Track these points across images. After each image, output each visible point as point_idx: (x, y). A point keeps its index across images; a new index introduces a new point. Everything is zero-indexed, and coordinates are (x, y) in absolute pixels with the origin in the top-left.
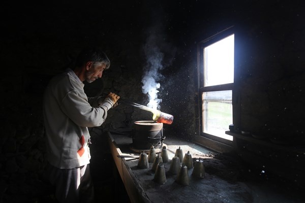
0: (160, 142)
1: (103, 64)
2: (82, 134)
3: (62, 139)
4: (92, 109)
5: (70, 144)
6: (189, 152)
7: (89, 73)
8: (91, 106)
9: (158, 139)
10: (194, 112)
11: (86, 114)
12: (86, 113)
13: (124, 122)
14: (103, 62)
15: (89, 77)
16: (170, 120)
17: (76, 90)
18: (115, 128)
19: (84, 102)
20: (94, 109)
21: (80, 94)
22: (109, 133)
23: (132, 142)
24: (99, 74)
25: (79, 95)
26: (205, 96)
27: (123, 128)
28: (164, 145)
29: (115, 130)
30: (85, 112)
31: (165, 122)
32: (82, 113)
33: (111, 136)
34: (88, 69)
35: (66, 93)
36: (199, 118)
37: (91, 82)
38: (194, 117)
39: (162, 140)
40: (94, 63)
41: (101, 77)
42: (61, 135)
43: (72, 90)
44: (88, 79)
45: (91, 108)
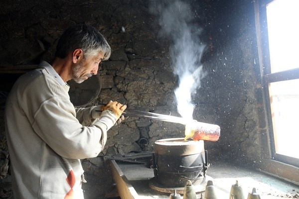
0: (202, 174)
1: (100, 52)
2: (71, 169)
3: (39, 178)
4: (83, 129)
5: (53, 187)
6: (254, 190)
7: (78, 67)
8: (81, 122)
9: (197, 169)
10: (256, 118)
11: (73, 137)
12: (73, 134)
13: (137, 142)
14: (99, 49)
15: (78, 74)
16: (215, 134)
17: (56, 97)
18: (123, 154)
19: (70, 117)
20: (86, 128)
21: (63, 104)
22: (114, 162)
23: (153, 176)
24: (93, 68)
25: (61, 105)
26: (274, 88)
27: (136, 152)
28: (208, 178)
29: (124, 156)
30: (70, 133)
31: (207, 138)
32: (67, 136)
33: (118, 167)
34: (75, 61)
35: (40, 103)
36: (267, 128)
37: (80, 82)
38: (257, 127)
39: (205, 169)
40: (86, 51)
41: (96, 73)
42: (37, 172)
43: (49, 98)
44: (76, 77)
45: (81, 126)
